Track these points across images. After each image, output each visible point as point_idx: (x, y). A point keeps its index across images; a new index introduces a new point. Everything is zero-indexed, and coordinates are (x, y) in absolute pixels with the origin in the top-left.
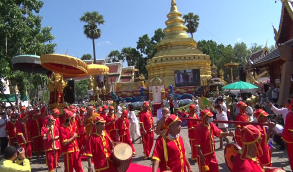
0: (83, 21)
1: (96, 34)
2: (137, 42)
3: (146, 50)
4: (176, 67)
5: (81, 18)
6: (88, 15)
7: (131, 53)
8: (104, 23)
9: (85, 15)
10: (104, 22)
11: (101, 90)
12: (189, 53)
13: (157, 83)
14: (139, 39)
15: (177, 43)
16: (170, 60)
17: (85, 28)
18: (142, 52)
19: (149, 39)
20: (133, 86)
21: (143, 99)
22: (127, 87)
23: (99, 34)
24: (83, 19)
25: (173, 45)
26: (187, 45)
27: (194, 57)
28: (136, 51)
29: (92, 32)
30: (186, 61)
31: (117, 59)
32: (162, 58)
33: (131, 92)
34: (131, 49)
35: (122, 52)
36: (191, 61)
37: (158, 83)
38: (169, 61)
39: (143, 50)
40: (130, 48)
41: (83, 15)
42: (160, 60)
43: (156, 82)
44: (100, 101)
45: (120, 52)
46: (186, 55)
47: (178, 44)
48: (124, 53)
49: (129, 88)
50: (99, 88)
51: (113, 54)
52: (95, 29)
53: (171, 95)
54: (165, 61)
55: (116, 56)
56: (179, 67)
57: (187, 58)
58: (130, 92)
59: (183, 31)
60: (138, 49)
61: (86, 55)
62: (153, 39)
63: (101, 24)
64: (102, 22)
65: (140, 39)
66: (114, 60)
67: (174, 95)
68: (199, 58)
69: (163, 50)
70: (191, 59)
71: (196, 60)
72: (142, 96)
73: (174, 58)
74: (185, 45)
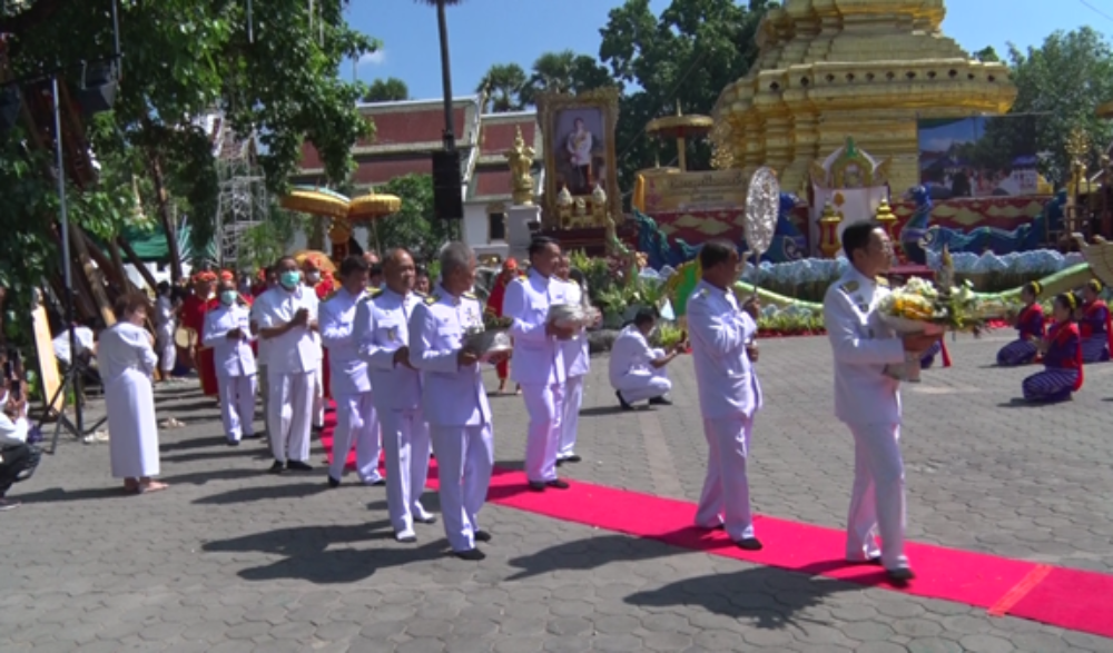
2: (602, 31)
3: (637, 63)
4: (871, 118)
7: (576, 75)
12: (924, 53)
13: (857, 175)
14: (610, 15)
15: (865, 10)
16: (845, 80)
18: (617, 74)
19: (653, 18)
20: (724, 191)
21: (791, 250)
22: (697, 192)
25: (846, 18)
26: (907, 22)
27: (953, 73)
28: (595, 69)
30: (916, 89)
31: (514, 99)
32: (810, 71)
33: (723, 215)
34: (575, 57)
35: (536, 73)
36: (939, 88)
37: (862, 173)
38: (842, 85)
39: (625, 64)
40: (570, 56)
42: (795, 81)
43: (851, 169)
44: (620, 250)
45: (529, 72)
46: (915, 62)
47: (869, 13)
48: (547, 78)
49: (704, 198)
50: (574, 192)
51: (498, 80)
53: (922, 231)
54: (822, 86)
55: (509, 89)
56: (881, 118)
57: (920, 74)
58: (715, 215)
60: (603, 60)
61: (385, 81)
62: (669, 18)
65: (614, 19)
66: (502, 106)
67: (936, 234)
68: (971, 77)
69: (800, 41)
70: (936, 82)
71: (961, 85)
72: (786, 237)
73: (860, 76)
74: (902, 18)
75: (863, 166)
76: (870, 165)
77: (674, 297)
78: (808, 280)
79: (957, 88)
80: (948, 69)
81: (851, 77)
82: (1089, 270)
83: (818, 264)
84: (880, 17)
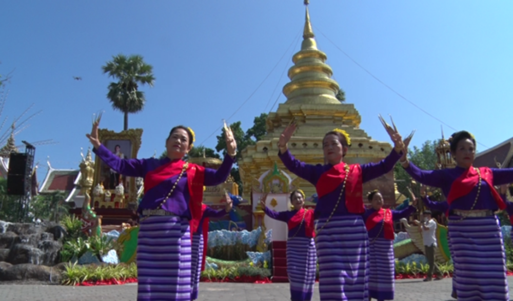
0: (108, 72)
1: (133, 101)
2: (218, 137)
5: (106, 65)
6: (121, 60)
8: (153, 81)
9: (115, 61)
10: (154, 79)
11: (109, 193)
13: (279, 185)
15: (317, 113)
17: (111, 88)
19: (243, 132)
20: (206, 195)
23: (140, 102)
24: (108, 69)
25: (307, 117)
26: (340, 120)
27: (360, 145)
28: (214, 155)
29: (125, 97)
37: (282, 185)
38: (299, 149)
40: (203, 148)
41: (110, 60)
42: (275, 146)
47: (319, 115)
52: (132, 92)
59: (329, 91)
60: (218, 151)
62: (250, 133)
63: (146, 83)
64: (149, 80)
68: (370, 147)
69: (283, 128)
70: (352, 149)
71: (364, 151)
72: (231, 221)
73: (310, 144)
74: (336, 118)
75: (283, 181)
76: (288, 181)
77: (121, 250)
78: (220, 244)
79: (362, 153)
80: (358, 143)
81: (305, 145)
82: (412, 243)
83: (228, 234)
84: (325, 117)
